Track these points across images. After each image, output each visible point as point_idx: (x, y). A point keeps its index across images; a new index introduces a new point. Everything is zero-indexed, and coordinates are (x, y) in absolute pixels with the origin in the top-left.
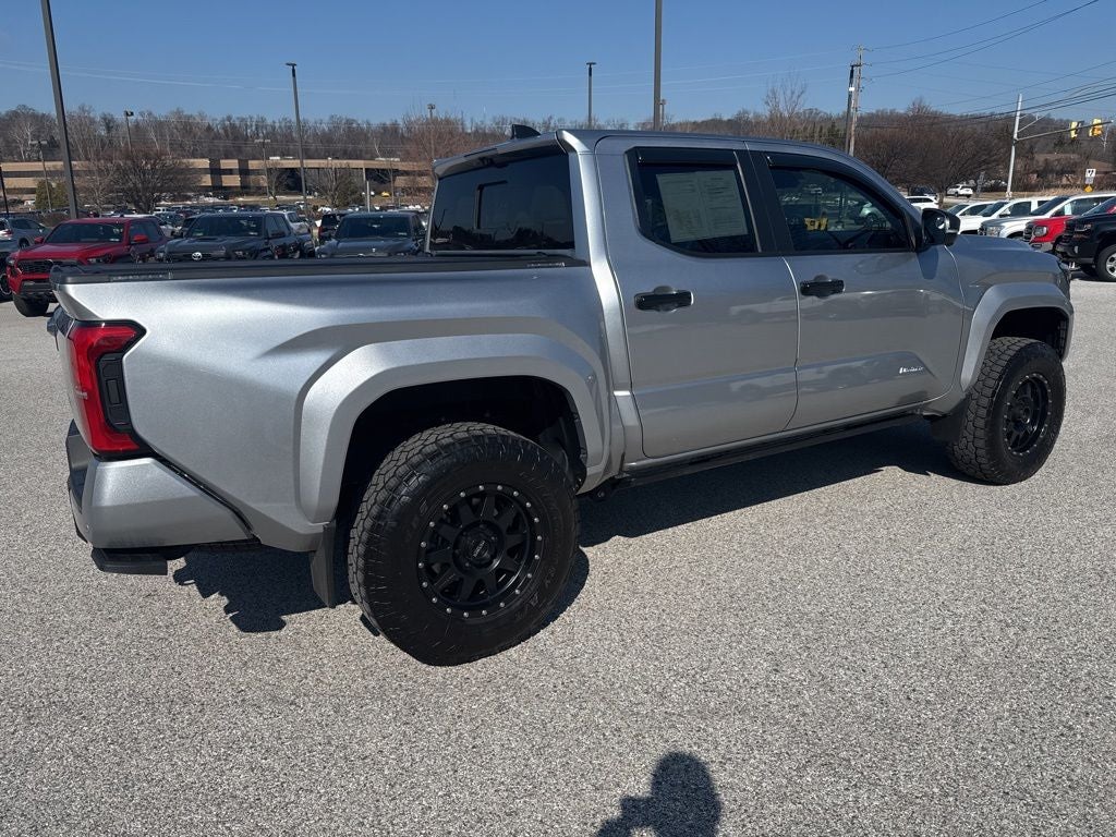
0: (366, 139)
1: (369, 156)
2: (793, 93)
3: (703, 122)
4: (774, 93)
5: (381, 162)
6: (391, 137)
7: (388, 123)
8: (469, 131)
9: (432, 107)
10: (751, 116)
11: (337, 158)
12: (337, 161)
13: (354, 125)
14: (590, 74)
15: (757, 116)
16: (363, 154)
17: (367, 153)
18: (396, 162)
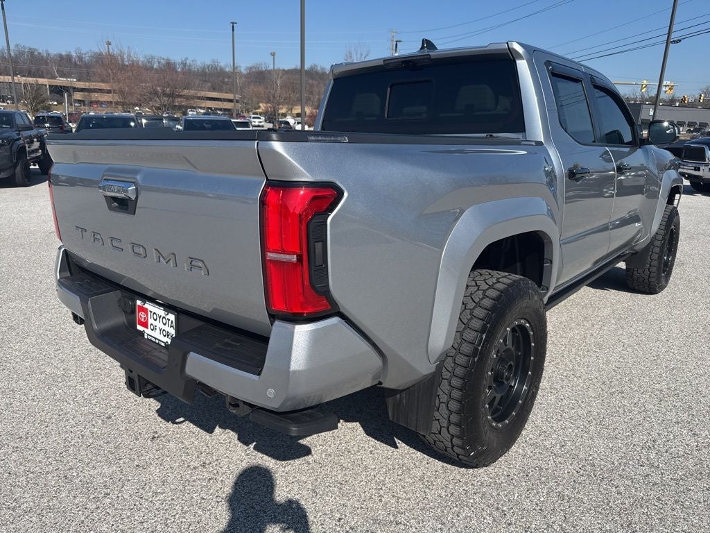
0: (47, 64)
1: (49, 76)
2: (361, 55)
3: (289, 70)
4: (350, 53)
5: (61, 81)
6: (66, 64)
7: (64, 53)
8: (127, 63)
9: (109, 44)
10: (319, 69)
11: (25, 76)
12: (24, 78)
13: (36, 53)
14: (233, 30)
15: (323, 69)
16: (45, 75)
17: (47, 74)
18: (73, 81)
